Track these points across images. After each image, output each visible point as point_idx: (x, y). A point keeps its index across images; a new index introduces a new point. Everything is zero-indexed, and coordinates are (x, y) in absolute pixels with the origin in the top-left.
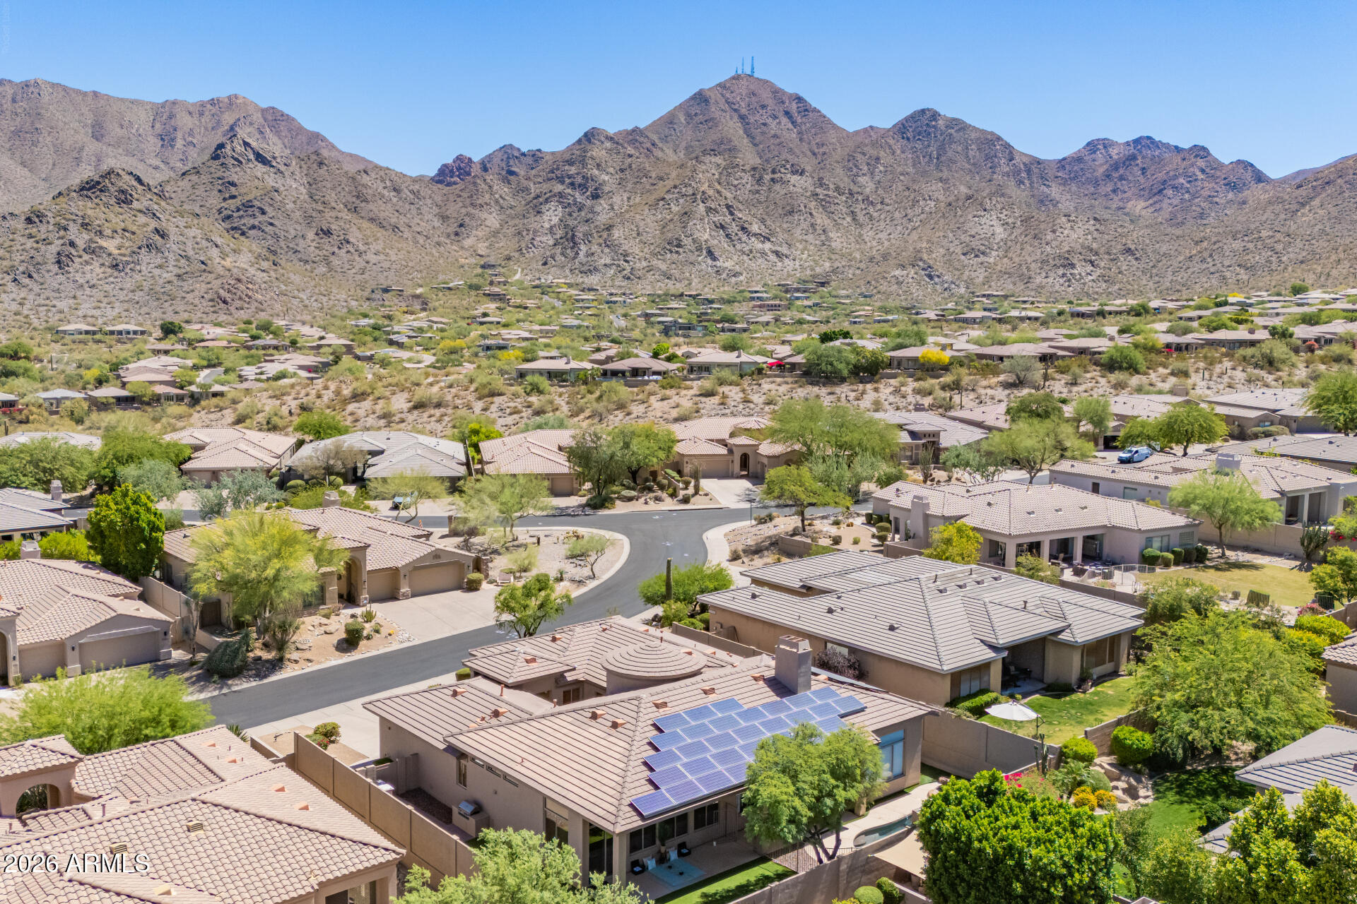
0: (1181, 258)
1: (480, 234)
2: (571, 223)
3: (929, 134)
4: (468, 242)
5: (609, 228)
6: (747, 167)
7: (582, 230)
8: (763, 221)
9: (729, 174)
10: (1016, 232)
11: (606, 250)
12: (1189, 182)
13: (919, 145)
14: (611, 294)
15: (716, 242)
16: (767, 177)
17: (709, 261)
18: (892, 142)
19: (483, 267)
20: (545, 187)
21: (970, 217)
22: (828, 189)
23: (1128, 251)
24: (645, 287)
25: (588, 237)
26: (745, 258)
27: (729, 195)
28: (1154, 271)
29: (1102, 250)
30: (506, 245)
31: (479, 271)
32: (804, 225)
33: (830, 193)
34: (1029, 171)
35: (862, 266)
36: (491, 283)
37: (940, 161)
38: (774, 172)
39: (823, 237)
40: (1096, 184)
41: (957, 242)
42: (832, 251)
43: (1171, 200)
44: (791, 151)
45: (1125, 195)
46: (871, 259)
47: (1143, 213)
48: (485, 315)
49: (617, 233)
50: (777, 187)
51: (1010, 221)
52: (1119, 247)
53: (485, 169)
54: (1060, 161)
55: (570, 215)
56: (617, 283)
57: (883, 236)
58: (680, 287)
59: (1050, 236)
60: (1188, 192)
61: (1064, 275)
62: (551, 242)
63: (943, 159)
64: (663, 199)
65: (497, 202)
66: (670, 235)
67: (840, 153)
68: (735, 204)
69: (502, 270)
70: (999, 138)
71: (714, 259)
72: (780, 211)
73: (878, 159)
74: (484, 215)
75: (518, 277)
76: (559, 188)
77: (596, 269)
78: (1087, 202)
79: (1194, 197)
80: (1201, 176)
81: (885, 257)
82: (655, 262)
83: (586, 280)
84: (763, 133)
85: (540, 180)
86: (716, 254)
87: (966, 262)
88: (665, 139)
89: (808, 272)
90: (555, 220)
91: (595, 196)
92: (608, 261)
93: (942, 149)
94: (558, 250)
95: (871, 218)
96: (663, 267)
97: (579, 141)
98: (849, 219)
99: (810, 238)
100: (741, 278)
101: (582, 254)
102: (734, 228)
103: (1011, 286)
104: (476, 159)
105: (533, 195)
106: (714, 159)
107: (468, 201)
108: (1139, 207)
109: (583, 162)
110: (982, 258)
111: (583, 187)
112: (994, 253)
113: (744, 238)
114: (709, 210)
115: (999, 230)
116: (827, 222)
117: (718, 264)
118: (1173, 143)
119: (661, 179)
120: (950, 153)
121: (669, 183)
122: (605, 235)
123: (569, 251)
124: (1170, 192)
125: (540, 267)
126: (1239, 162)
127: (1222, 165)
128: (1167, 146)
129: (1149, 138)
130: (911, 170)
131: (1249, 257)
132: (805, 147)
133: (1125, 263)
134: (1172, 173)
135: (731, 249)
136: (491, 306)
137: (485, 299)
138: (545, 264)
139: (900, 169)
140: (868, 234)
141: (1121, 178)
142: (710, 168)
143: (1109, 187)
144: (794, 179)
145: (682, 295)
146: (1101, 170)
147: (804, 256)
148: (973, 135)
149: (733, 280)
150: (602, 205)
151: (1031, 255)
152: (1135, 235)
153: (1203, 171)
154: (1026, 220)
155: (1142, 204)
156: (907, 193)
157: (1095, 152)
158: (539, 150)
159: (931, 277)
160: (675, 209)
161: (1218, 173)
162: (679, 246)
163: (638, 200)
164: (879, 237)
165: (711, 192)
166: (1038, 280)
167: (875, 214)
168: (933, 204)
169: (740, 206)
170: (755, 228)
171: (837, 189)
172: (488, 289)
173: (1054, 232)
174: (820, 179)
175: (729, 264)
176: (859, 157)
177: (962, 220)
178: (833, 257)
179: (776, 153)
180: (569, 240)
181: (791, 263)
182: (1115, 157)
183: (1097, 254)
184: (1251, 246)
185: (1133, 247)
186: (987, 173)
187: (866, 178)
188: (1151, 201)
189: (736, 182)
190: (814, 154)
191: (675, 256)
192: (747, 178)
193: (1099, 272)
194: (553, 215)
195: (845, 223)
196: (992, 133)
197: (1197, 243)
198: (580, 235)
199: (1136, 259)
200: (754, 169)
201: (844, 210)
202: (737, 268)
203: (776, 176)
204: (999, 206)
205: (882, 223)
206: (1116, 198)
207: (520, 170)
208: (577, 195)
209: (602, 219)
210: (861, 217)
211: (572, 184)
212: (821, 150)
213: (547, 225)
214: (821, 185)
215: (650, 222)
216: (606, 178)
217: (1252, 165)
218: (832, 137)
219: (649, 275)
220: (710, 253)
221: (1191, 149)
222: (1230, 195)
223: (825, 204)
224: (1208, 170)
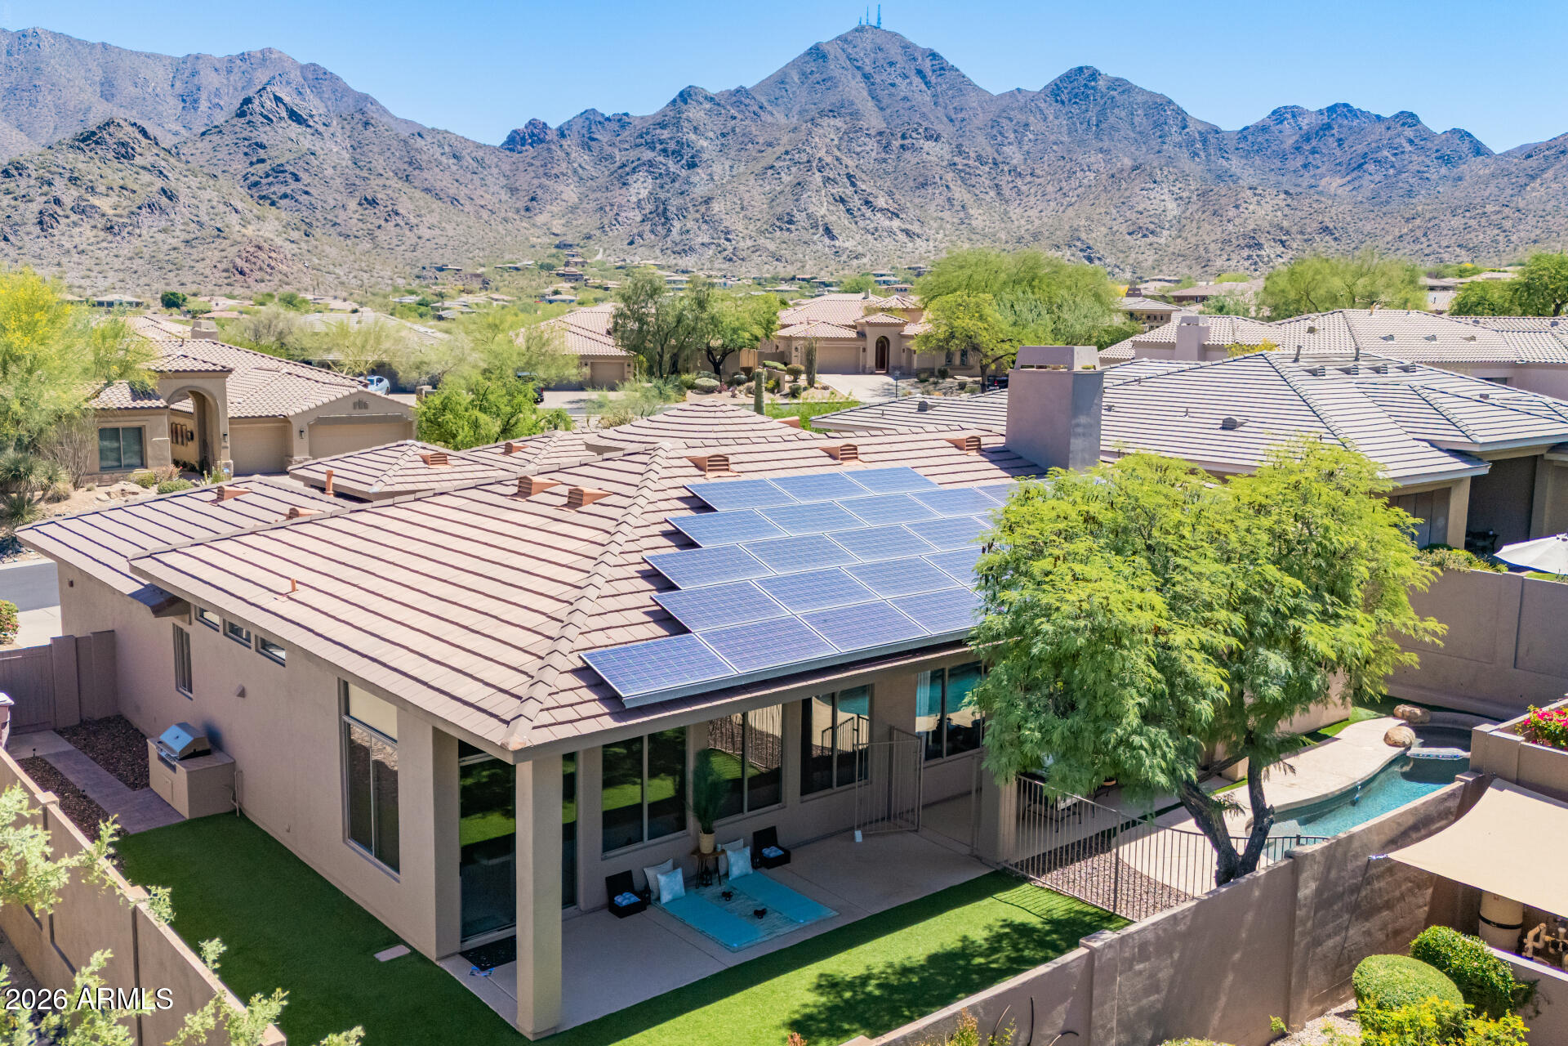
0: (1389, 238)
1: (555, 209)
2: (663, 196)
3: (1088, 96)
4: (540, 219)
5: (707, 201)
6: (873, 132)
7: (675, 203)
8: (890, 194)
9: (851, 140)
10: (1192, 208)
11: (705, 227)
12: (1395, 155)
13: (1075, 110)
14: (709, 276)
15: (834, 218)
16: (896, 143)
17: (827, 241)
18: (1043, 105)
19: (557, 247)
20: (633, 154)
21: (1137, 189)
22: (968, 158)
23: (1326, 230)
24: (750, 270)
25: (682, 212)
26: (870, 237)
27: (850, 163)
28: (1357, 253)
29: (1294, 229)
30: (587, 222)
31: (554, 251)
32: (940, 200)
33: (971, 162)
34: (1205, 141)
35: (1009, 247)
36: (567, 264)
37: (1099, 127)
38: (904, 137)
39: (962, 215)
40: (1284, 158)
41: (1121, 220)
42: (973, 231)
43: (1372, 178)
44: (923, 115)
45: (1318, 171)
46: (1019, 240)
47: (1340, 191)
48: (556, 293)
49: (716, 207)
50: (908, 155)
51: (1185, 195)
52: (1315, 225)
53: (562, 135)
54: (1241, 132)
55: (662, 187)
56: (717, 266)
57: (1033, 213)
58: (791, 271)
59: (1232, 213)
60: (1393, 166)
61: (1249, 257)
62: (639, 218)
63: (1103, 126)
64: (772, 167)
65: (575, 171)
66: (779, 210)
67: (979, 121)
68: (858, 174)
69: (580, 250)
70: (1170, 102)
71: (833, 238)
72: (912, 184)
73: (1027, 125)
74: (561, 188)
75: (599, 257)
76: (648, 155)
77: (692, 249)
78: (1273, 178)
79: (1400, 172)
80: (1408, 148)
81: (1036, 237)
82: (762, 241)
83: (680, 262)
84: (891, 95)
85: (626, 146)
86: (835, 232)
87: (1132, 243)
88: (775, 101)
89: (944, 255)
90: (644, 193)
91: (692, 165)
92: (706, 240)
93: (1102, 113)
94: (647, 227)
95: (1019, 193)
96: (772, 246)
97: (674, 101)
98: (992, 193)
99: (946, 215)
100: (865, 260)
101: (675, 231)
102: (856, 202)
103: (1186, 271)
104: (554, 124)
105: (618, 164)
106: (832, 122)
107: (541, 170)
108: (1334, 185)
109: (677, 125)
110: (1151, 239)
111: (677, 154)
112: (1165, 233)
113: (869, 213)
114: (827, 180)
115: (1171, 205)
116: (967, 198)
117: (837, 243)
118: (1374, 111)
119: (770, 145)
120: (1112, 120)
121: (779, 150)
122: (703, 209)
123: (659, 228)
124: (1371, 167)
125: (626, 247)
126: (1454, 131)
127: (1434, 135)
128: (1366, 115)
129: (1346, 105)
130: (1066, 139)
131: (1472, 235)
132: (940, 112)
133: (1323, 243)
134: (1373, 145)
135: (853, 226)
136: (565, 286)
137: (558, 279)
138: (631, 243)
139: (1053, 138)
140: (1015, 211)
141: (1314, 151)
142: (829, 131)
143: (1300, 161)
144: (928, 145)
145: (793, 279)
146: (1290, 142)
147: (940, 236)
148: (1140, 99)
149: (855, 262)
150: (700, 175)
151: (1209, 233)
152: (1333, 211)
153: (1411, 142)
154: (1202, 195)
155: (1340, 181)
156: (1062, 163)
157: (1281, 122)
158: (626, 114)
159: (1090, 260)
160: (786, 178)
161: (1429, 145)
162: (790, 222)
163: (742, 169)
164: (1027, 215)
165: (829, 159)
166: (1219, 263)
167: (1024, 188)
168: (1092, 176)
169: (863, 176)
170: (881, 202)
171: (979, 158)
172: (562, 269)
173: (1237, 207)
174: (959, 146)
175: (849, 244)
176: (1004, 122)
177: (1127, 194)
178: (973, 237)
179: (906, 119)
180: (660, 215)
181: (924, 244)
182: (1305, 128)
183: (1288, 233)
184: (1473, 223)
185: (1331, 226)
186: (1155, 143)
187: (1014, 148)
188: (1349, 178)
189: (859, 149)
190: (951, 120)
191: (786, 234)
192: (872, 144)
193: (1291, 253)
194: (641, 187)
195: (988, 198)
196: (1161, 96)
197: (1408, 220)
198: (674, 209)
199: (1336, 239)
200: (880, 134)
201: (987, 182)
202: (860, 249)
203: (906, 142)
204: (1172, 178)
205: (1032, 199)
206: (1307, 175)
207: (603, 137)
208: (670, 163)
209: (700, 191)
210: (1006, 191)
211: (664, 151)
212: (960, 116)
213: (634, 199)
214: (960, 153)
215: (757, 195)
216: (705, 144)
217: (1469, 135)
218: (972, 101)
219: (755, 257)
220: (828, 231)
221: (1397, 116)
222: (1444, 171)
223: (965, 176)
224: (1416, 141)
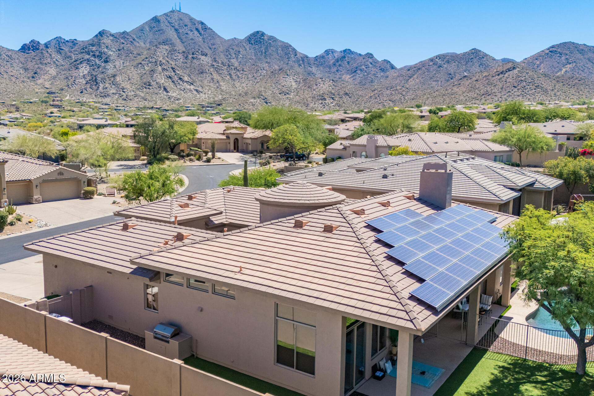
0: (367, 97)
1: (46, 78)
2: (94, 73)
3: (261, 42)
4: (39, 82)
5: (114, 76)
6: (180, 51)
7: (100, 76)
8: (189, 76)
9: (172, 54)
10: (302, 85)
11: (113, 86)
12: (366, 68)
13: (257, 47)
14: (117, 106)
15: (167, 84)
16: (190, 56)
17: (165, 93)
18: (245, 45)
19: (48, 93)
20: (80, 56)
21: (281, 78)
22: (218, 63)
23: (346, 94)
24: (133, 105)
25: (103, 80)
26: (182, 92)
27: (172, 63)
28: (357, 102)
29: (336, 93)
30: (60, 83)
31: (47, 95)
32: (209, 79)
33: (220, 65)
34: (303, 61)
35: (236, 97)
36: (54, 100)
37: (266, 54)
38: (193, 54)
39: (217, 85)
40: (330, 68)
41: (276, 88)
42: (222, 91)
43: (359, 76)
44: (199, 46)
45: (342, 73)
46: (240, 95)
47: (349, 80)
48: (52, 113)
49: (118, 79)
50: (195, 61)
51: (298, 80)
52: (343, 92)
53: (47, 47)
54: (315, 58)
55: (94, 70)
56: (119, 102)
57: (244, 85)
58: (151, 104)
59: (315, 87)
60: (366, 72)
61: (322, 103)
62: (84, 82)
63: (267, 53)
64: (141, 63)
65: (54, 62)
66: (145, 80)
67: (221, 49)
68: (175, 67)
69: (59, 95)
70: (290, 46)
71: (167, 92)
72: (197, 72)
73: (239, 52)
74: (48, 69)
75: (68, 98)
76: (87, 57)
77: (108, 95)
78: (327, 75)
79: (368, 74)
80: (371, 66)
81: (246, 94)
82: (138, 92)
83: (103, 100)
84: (186, 37)
85: (77, 53)
86: (168, 90)
87: (281, 97)
88: (139, 38)
89: (212, 100)
90: (86, 72)
91: (106, 62)
92: (114, 92)
93: (266, 49)
94: (88, 86)
95: (238, 77)
96: (142, 95)
97: (96, 36)
98: (228, 77)
99: (211, 84)
100: (181, 101)
101: (101, 88)
102: (176, 78)
103: (300, 108)
104: (42, 42)
105: (73, 60)
106: (164, 47)
107: (39, 62)
108: (347, 78)
109: (99, 45)
110: (287, 96)
111: (99, 57)
112: (292, 94)
113: (181, 83)
114: (164, 69)
115: (294, 84)
116: (219, 78)
117: (169, 94)
118: (359, 52)
119: (139, 55)
120: (270, 51)
121: (143, 57)
122: (112, 79)
123: (94, 86)
124: (359, 72)
125: (80, 94)
126: (385, 60)
127: (378, 61)
128: (356, 53)
129: (349, 50)
130: (254, 57)
131: (393, 97)
132: (206, 45)
133: (345, 99)
134: (359, 64)
135: (175, 88)
136: (55, 110)
137: (51, 107)
138: (82, 92)
139: (249, 57)
140: (237, 84)
141: (340, 66)
142: (163, 50)
143: (335, 69)
144: (203, 58)
145: (152, 108)
146: (332, 62)
147: (210, 92)
148: (280, 44)
149: (177, 102)
150: (110, 66)
151: (307, 95)
152: (348, 87)
153: (371, 64)
154: (304, 80)
155: (349, 77)
156: (254, 67)
157: (328, 55)
158: (75, 40)
159: (266, 103)
160: (146, 68)
161: (377, 65)
162: (150, 85)
163: (128, 64)
164: (242, 85)
165: (164, 61)
166: (312, 105)
167: (240, 75)
168: (265, 72)
169: (178, 68)
170: (186, 79)
171: (222, 63)
172: (52, 103)
173: (316, 85)
174: (215, 58)
175: (174, 95)
176: (231, 50)
177: (278, 79)
178: (222, 93)
179: (193, 47)
180: (94, 81)
181: (204, 95)
182: (336, 57)
183: (334, 95)
184: (393, 92)
185: (348, 92)
186: (286, 60)
187: (235, 60)
188: (352, 75)
189: (175, 58)
190: (210, 48)
191: (148, 90)
192: (180, 56)
193: (335, 102)
194: (84, 69)
195: (227, 79)
196: (287, 43)
197: (373, 91)
198: (100, 79)
199: (350, 97)
200: (184, 52)
201: (226, 73)
202: (179, 97)
203: (194, 56)
204: (293, 74)
205: (243, 79)
206: (338, 74)
207: (66, 49)
208: (97, 60)
209: (110, 72)
210: (234, 77)
211: (94, 55)
212: (213, 47)
213: (81, 74)
214: (215, 61)
215: (135, 74)
216: (111, 53)
217: (389, 62)
218: (218, 41)
219: (135, 98)
220: (165, 89)
221: (366, 55)
222: (382, 74)
223: (217, 70)
224: (373, 63)
